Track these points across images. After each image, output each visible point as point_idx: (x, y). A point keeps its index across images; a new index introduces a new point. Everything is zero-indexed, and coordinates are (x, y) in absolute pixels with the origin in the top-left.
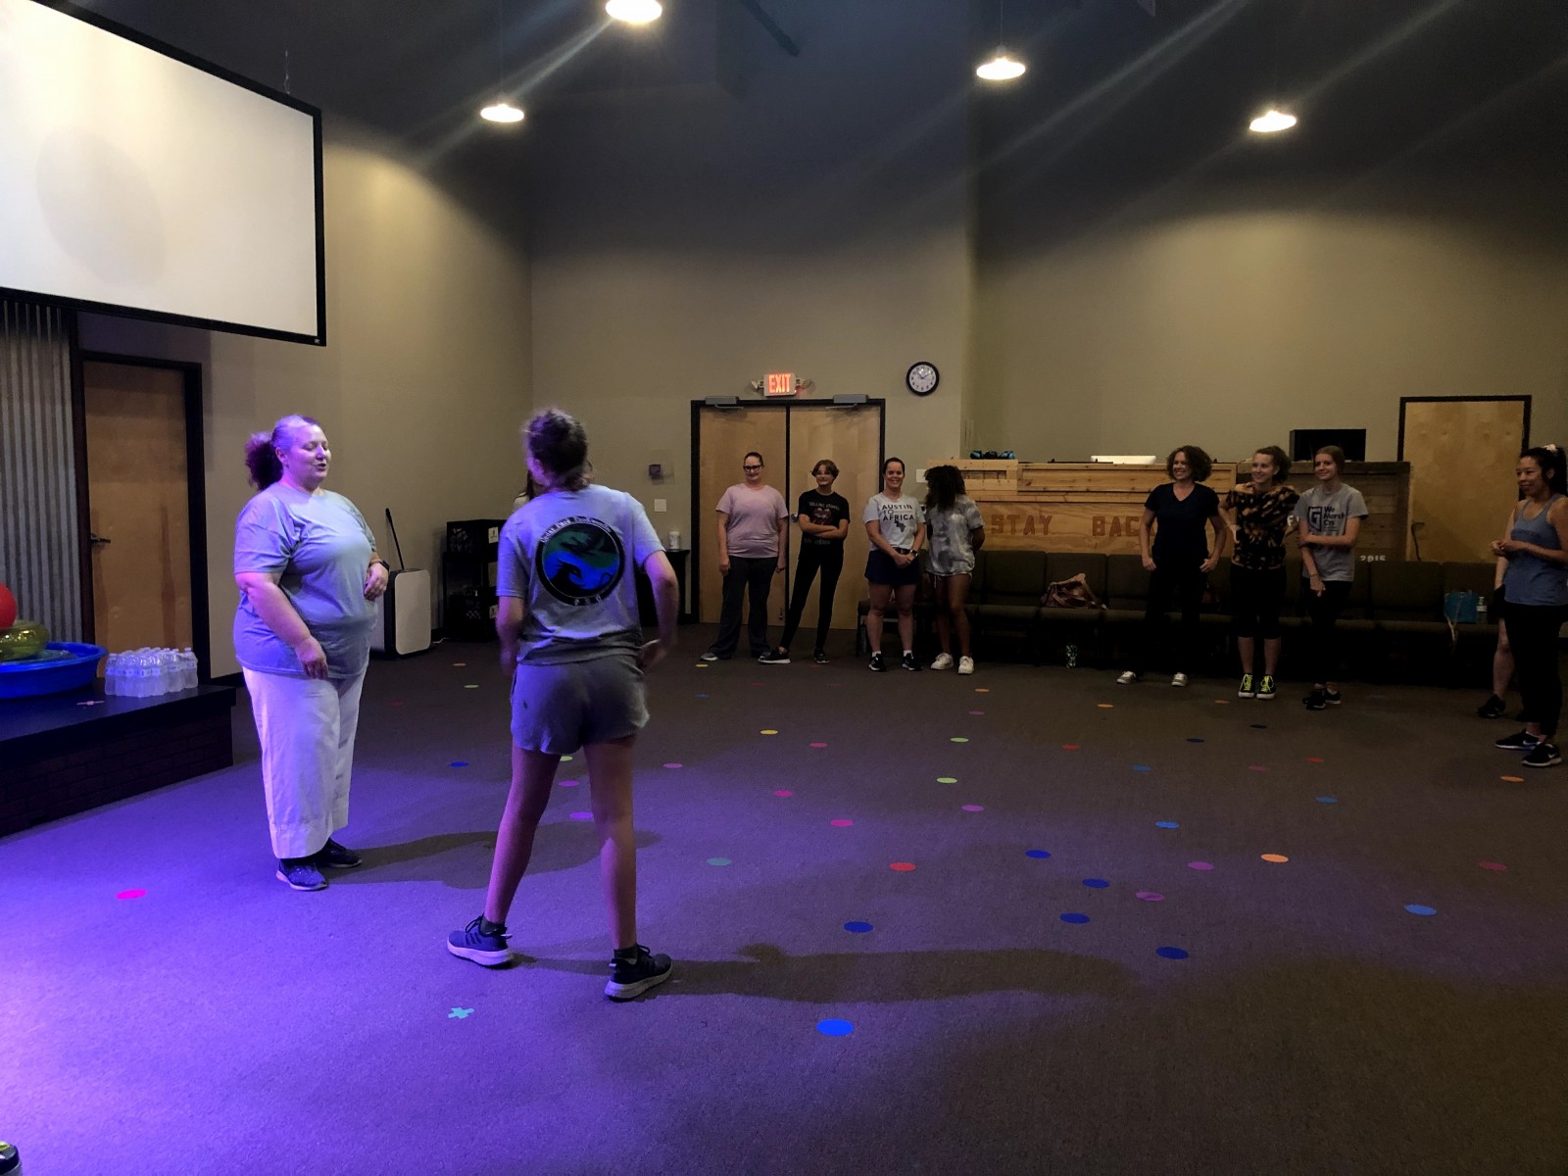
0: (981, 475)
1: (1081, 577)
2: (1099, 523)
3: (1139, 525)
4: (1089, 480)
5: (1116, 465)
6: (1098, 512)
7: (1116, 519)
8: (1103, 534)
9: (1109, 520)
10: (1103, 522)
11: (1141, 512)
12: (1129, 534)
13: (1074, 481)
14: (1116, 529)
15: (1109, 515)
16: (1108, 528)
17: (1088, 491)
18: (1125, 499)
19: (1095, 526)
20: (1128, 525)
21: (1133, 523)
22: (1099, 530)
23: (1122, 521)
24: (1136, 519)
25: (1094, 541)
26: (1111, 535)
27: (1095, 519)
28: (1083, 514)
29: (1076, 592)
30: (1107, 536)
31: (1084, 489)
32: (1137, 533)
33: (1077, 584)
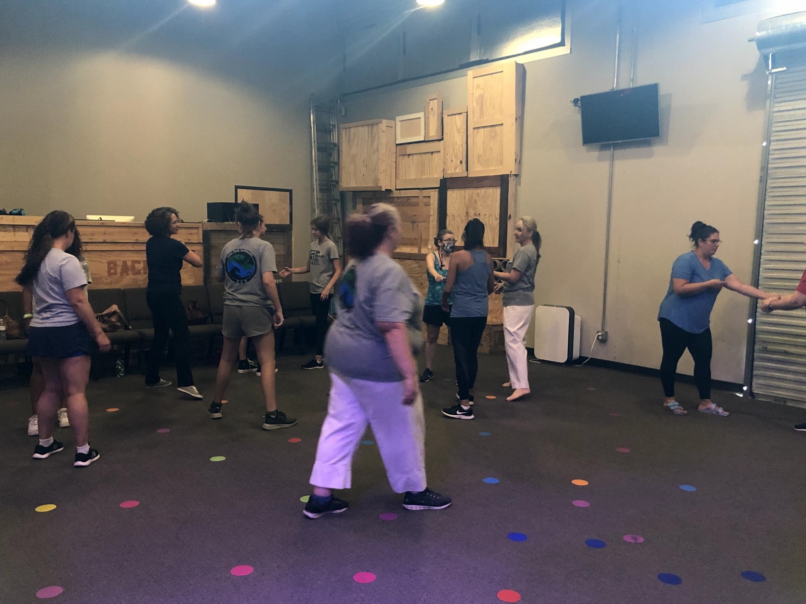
0: (12, 229)
1: (115, 308)
2: (112, 265)
3: (140, 266)
4: (104, 233)
5: (117, 223)
6: (112, 258)
7: (125, 262)
8: (115, 274)
9: (120, 263)
10: (115, 265)
11: (143, 257)
12: (134, 274)
13: (93, 234)
14: (125, 269)
15: (120, 259)
16: (119, 270)
17: (104, 242)
18: (130, 248)
19: (109, 269)
20: (133, 267)
21: (136, 265)
22: (112, 271)
23: (129, 264)
24: (139, 262)
25: (109, 280)
26: (122, 274)
27: (109, 263)
28: (99, 260)
29: (113, 319)
30: (119, 275)
31: (102, 241)
32: (139, 273)
33: (115, 313)
